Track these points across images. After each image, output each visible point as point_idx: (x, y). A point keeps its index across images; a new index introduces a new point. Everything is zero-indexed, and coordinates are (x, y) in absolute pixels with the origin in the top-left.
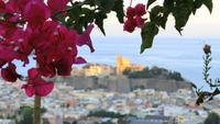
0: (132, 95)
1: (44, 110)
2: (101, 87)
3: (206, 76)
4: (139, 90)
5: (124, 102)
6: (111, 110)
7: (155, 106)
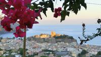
0: (56, 44)
1: (27, 50)
2: (46, 42)
3: (83, 34)
4: (59, 43)
5: (54, 46)
6: (49, 49)
7: (64, 48)
